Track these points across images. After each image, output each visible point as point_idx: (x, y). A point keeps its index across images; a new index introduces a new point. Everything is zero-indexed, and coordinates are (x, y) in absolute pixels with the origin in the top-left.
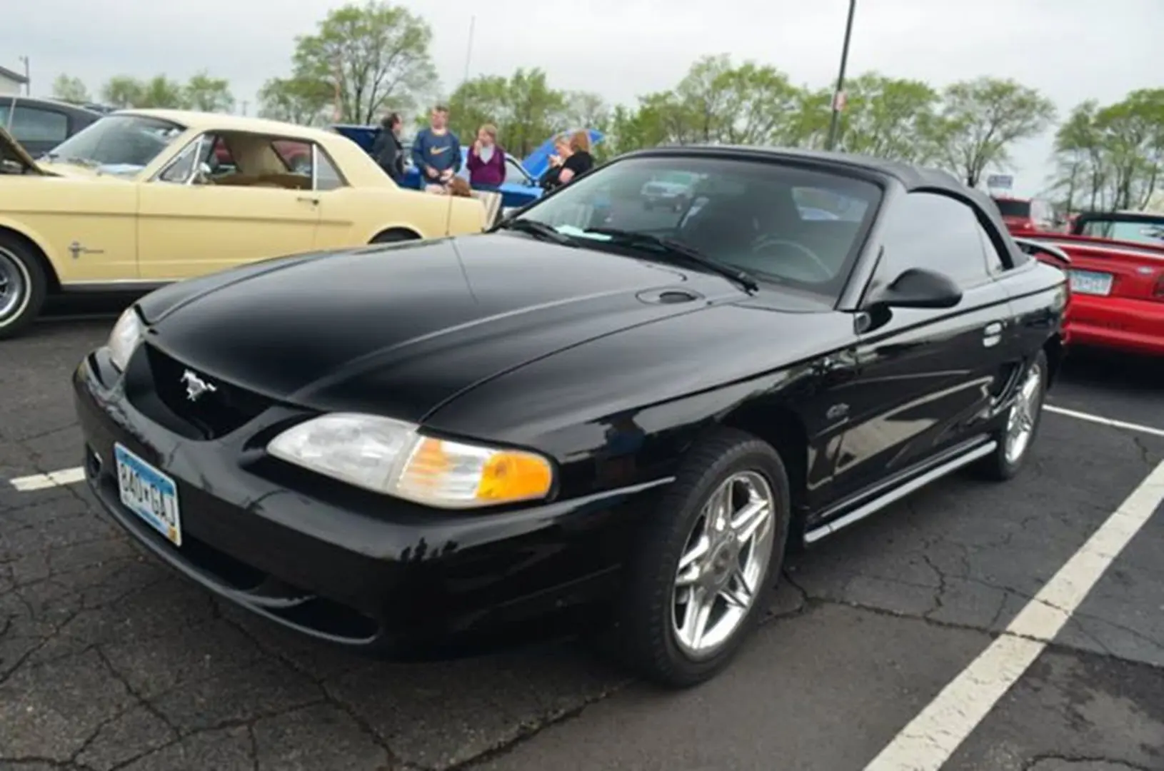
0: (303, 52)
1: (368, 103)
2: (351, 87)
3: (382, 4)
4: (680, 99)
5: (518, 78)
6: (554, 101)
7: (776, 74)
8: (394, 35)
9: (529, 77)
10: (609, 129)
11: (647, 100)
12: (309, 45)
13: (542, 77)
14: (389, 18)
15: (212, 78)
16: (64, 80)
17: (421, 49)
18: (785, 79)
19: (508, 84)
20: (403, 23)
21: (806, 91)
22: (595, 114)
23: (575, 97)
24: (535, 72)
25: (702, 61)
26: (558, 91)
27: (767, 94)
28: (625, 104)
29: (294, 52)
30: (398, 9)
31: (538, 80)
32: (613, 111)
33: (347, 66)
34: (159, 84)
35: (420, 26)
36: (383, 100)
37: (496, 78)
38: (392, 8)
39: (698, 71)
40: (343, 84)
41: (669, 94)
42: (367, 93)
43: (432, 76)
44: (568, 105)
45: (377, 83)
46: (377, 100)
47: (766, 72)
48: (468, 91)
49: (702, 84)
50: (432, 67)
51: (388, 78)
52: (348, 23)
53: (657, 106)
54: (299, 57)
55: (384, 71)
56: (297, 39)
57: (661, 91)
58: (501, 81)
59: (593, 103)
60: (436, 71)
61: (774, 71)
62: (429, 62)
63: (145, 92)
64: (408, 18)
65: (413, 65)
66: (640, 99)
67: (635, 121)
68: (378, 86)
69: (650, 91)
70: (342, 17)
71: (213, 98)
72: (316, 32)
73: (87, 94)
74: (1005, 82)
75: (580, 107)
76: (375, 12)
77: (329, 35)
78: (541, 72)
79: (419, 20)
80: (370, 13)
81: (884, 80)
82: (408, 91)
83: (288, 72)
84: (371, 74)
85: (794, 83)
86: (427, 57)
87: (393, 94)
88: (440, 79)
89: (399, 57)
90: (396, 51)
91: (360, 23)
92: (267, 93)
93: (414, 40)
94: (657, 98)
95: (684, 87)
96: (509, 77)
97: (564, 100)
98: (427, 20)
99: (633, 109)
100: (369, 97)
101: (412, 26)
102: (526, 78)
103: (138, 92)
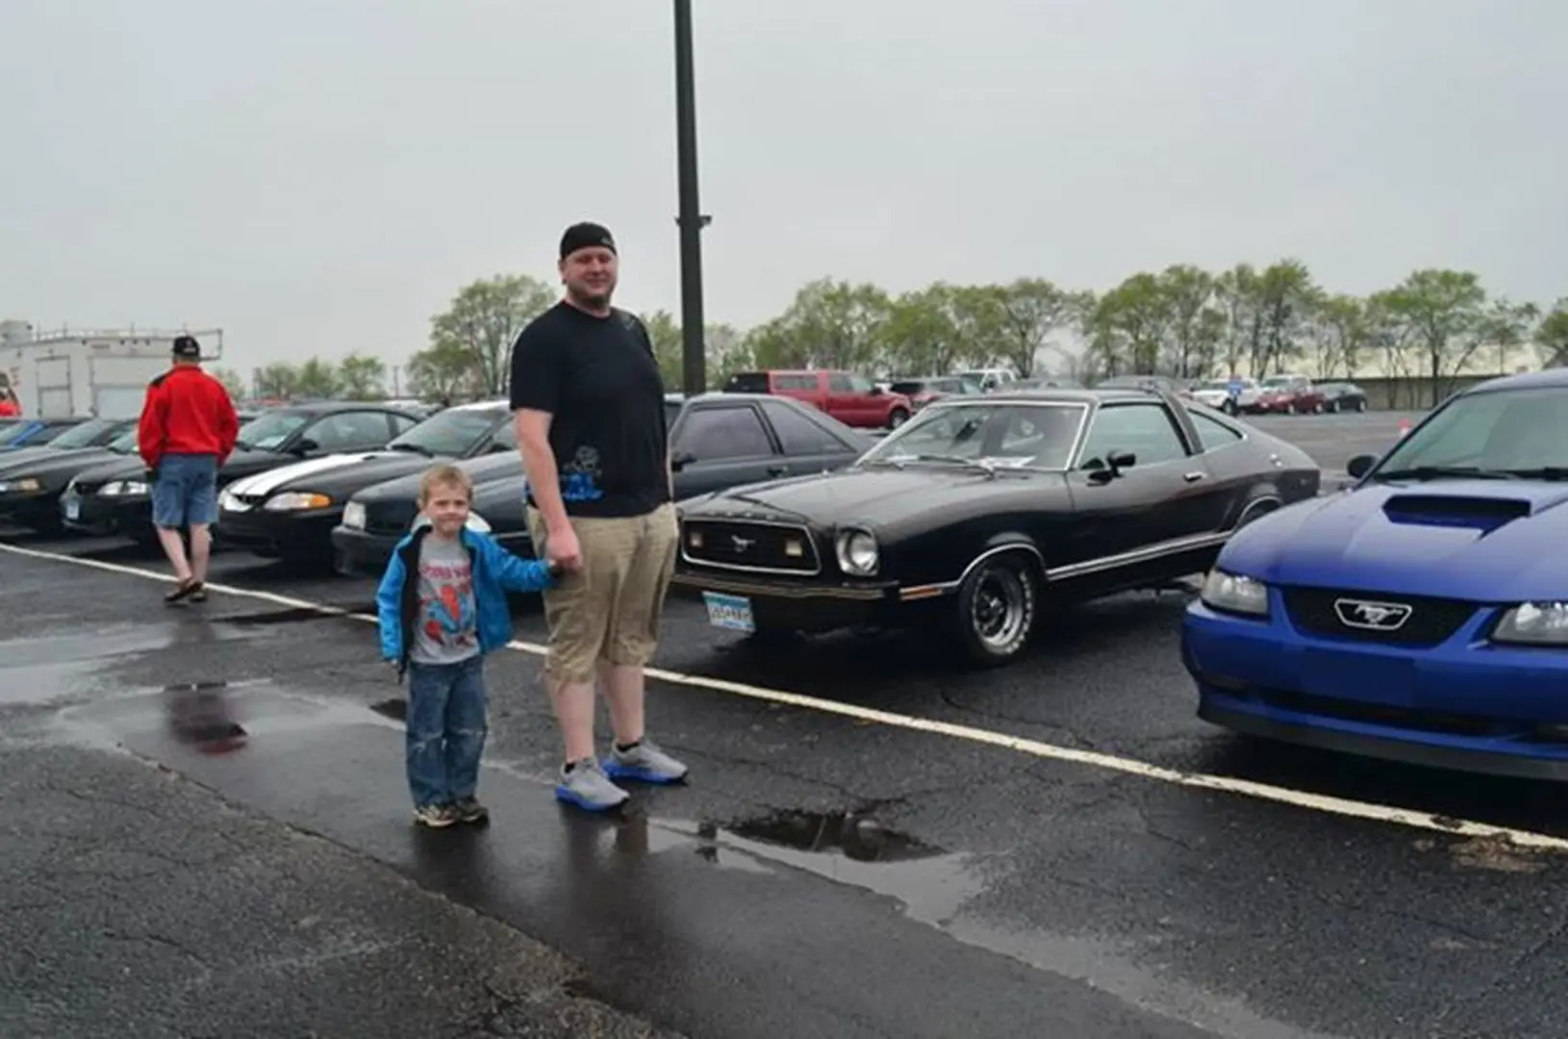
1: (502, 365)
2: (486, 351)
3: (508, 275)
7: (874, 291)
8: (522, 299)
9: (653, 320)
11: (764, 327)
12: (445, 323)
13: (668, 318)
14: (513, 287)
15: (361, 357)
18: (884, 294)
20: (527, 290)
22: (732, 343)
24: (660, 313)
28: (752, 333)
30: (522, 278)
31: (664, 321)
32: (746, 337)
33: (482, 334)
34: (312, 367)
38: (517, 277)
40: (479, 350)
42: (502, 355)
47: (868, 289)
52: (479, 296)
54: (436, 333)
56: (433, 319)
59: (726, 333)
63: (297, 377)
64: (534, 285)
67: (767, 344)
70: (471, 293)
71: (364, 376)
72: (447, 308)
73: (241, 384)
74: (1034, 282)
76: (502, 284)
77: (461, 310)
78: (666, 313)
79: (544, 284)
80: (496, 285)
83: (428, 345)
84: (503, 338)
85: (893, 298)
90: (525, 315)
91: (489, 295)
92: (413, 366)
93: (541, 301)
94: (774, 325)
95: (791, 313)
99: (758, 335)
101: (536, 291)
103: (291, 376)
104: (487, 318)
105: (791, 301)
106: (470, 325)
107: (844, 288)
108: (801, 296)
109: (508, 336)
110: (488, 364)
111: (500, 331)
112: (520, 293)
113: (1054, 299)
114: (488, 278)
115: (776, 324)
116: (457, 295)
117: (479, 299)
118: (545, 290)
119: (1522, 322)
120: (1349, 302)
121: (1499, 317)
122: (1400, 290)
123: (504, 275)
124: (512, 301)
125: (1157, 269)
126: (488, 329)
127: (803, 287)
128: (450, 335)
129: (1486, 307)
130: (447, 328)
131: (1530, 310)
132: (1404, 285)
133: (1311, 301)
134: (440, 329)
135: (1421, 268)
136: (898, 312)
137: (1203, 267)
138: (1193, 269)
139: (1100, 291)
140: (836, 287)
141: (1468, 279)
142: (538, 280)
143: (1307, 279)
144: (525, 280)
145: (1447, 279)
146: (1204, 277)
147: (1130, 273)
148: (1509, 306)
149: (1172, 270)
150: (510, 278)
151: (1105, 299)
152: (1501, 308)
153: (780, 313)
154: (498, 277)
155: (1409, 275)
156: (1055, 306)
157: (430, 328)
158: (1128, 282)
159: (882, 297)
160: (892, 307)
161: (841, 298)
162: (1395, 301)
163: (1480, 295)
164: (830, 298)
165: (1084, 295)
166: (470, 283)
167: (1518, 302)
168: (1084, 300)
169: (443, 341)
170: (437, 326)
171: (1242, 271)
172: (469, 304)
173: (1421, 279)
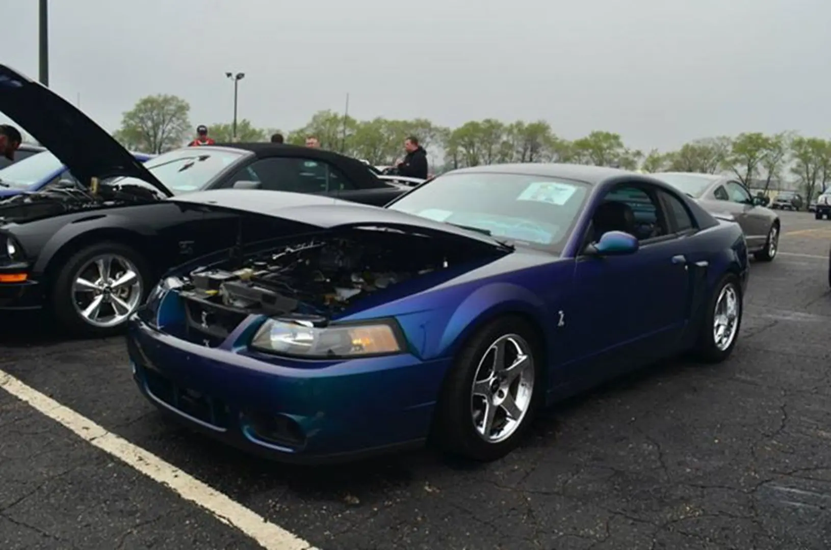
104: (152, 115)
105: (309, 120)
106: (143, 118)
107: (335, 116)
108: (315, 118)
109: (163, 126)
110: (152, 139)
111: (159, 124)
112: (170, 104)
113: (431, 130)
114: (154, 95)
115: (302, 131)
116: (138, 102)
117: (149, 105)
118: (184, 104)
119: (636, 159)
120: (565, 143)
121: (625, 156)
122: (586, 140)
123: (163, 94)
124: (166, 108)
125: (479, 119)
126: (153, 120)
127: (316, 113)
128: (132, 122)
129: (620, 151)
130: (131, 119)
131: (638, 154)
132: (588, 138)
133: (550, 142)
134: (127, 119)
135: (596, 130)
136: (359, 130)
137: (500, 121)
138: (496, 122)
139: (453, 128)
140: (332, 115)
141: (616, 138)
142: (181, 99)
143: (549, 130)
144: (174, 98)
145: (607, 136)
146: (501, 125)
147: (469, 120)
148: (630, 151)
149: (488, 121)
150: (166, 95)
151: (455, 132)
152: (627, 152)
153: (304, 125)
154: (159, 96)
155: (590, 133)
156: (432, 133)
157: (122, 118)
158: (466, 125)
159: (354, 122)
160: (358, 127)
161: (334, 121)
162: (583, 145)
163: (620, 145)
164: (327, 120)
165: (445, 130)
166: (145, 96)
167: (633, 150)
168: (446, 132)
169: (128, 126)
170: (125, 117)
171: (519, 124)
172: (143, 107)
173: (595, 135)
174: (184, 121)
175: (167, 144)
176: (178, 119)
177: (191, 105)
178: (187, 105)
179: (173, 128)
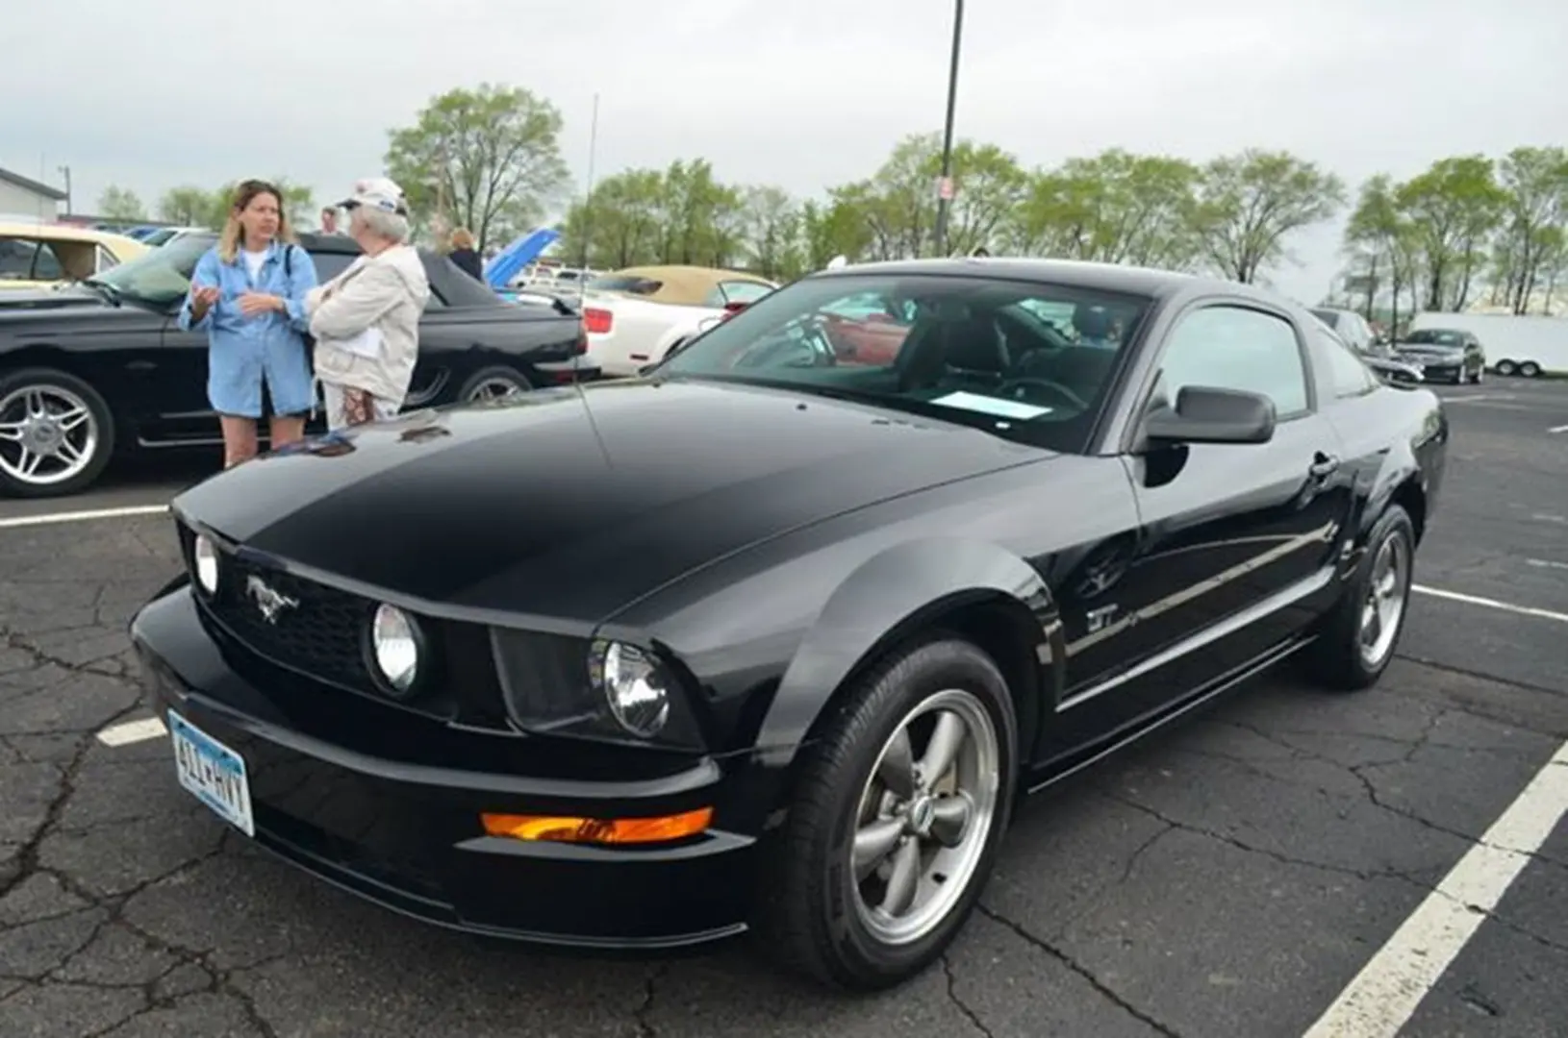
0: (398, 149)
1: (482, 210)
2: (461, 192)
3: (499, 86)
4: (883, 193)
5: (676, 173)
6: (724, 200)
7: (1000, 156)
8: (515, 123)
9: (690, 171)
10: (801, 230)
11: (839, 193)
12: (407, 141)
13: (707, 169)
14: (505, 103)
16: (113, 195)
17: (548, 140)
18: (1012, 162)
19: (663, 180)
20: (524, 108)
21: (1039, 174)
22: (780, 213)
23: (753, 193)
24: (698, 162)
25: (907, 142)
26: (728, 186)
27: (990, 181)
28: (816, 200)
29: (387, 149)
30: (519, 92)
31: (702, 173)
32: (801, 209)
33: (456, 164)
35: (547, 112)
36: (501, 204)
37: (647, 173)
38: (511, 92)
39: (902, 155)
40: (451, 188)
41: (867, 185)
42: (482, 198)
43: (563, 174)
44: (743, 204)
45: (493, 185)
46: (493, 205)
47: (987, 153)
48: (612, 189)
49: (908, 172)
50: (562, 162)
51: (507, 177)
52: (456, 112)
53: (856, 199)
54: (393, 156)
55: (503, 169)
56: (392, 133)
57: (857, 180)
58: (654, 178)
59: (776, 199)
60: (568, 167)
61: (997, 150)
62: (558, 156)
63: (212, 206)
64: (532, 104)
65: (540, 158)
66: (830, 191)
67: (830, 221)
68: (496, 187)
69: (843, 183)
70: (447, 104)
72: (414, 124)
73: (142, 209)
74: (1278, 157)
75: (762, 204)
76: (490, 97)
77: (430, 126)
78: (704, 163)
79: (545, 104)
80: (481, 98)
81: (1129, 159)
82: (533, 194)
84: (486, 173)
86: (555, 150)
87: (513, 197)
88: (574, 177)
89: (520, 152)
90: (518, 145)
91: (471, 112)
93: (541, 129)
94: (853, 190)
95: (884, 175)
96: (664, 169)
97: (738, 197)
98: (555, 104)
99: (825, 204)
100: (484, 202)
101: (536, 112)
102: (685, 171)
103: (203, 206)
104: (464, 142)
105: (885, 158)
106: (439, 149)
109: (491, 174)
110: (462, 209)
111: (480, 165)
112: (513, 112)
114: (472, 89)
116: (426, 105)
123: (492, 85)
124: (502, 122)
126: (465, 156)
128: (409, 158)
130: (408, 149)
142: (539, 98)
144: (521, 95)
150: (501, 90)
154: (484, 87)
157: (385, 148)
161: (959, 159)
164: (944, 156)
166: (444, 91)
170: (394, 144)
172: (441, 119)
174: (550, 161)
175: (498, 220)
176: (533, 154)
177: (564, 117)
178: (556, 115)
179: (520, 178)
